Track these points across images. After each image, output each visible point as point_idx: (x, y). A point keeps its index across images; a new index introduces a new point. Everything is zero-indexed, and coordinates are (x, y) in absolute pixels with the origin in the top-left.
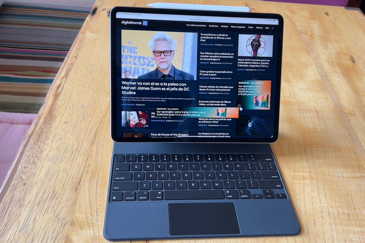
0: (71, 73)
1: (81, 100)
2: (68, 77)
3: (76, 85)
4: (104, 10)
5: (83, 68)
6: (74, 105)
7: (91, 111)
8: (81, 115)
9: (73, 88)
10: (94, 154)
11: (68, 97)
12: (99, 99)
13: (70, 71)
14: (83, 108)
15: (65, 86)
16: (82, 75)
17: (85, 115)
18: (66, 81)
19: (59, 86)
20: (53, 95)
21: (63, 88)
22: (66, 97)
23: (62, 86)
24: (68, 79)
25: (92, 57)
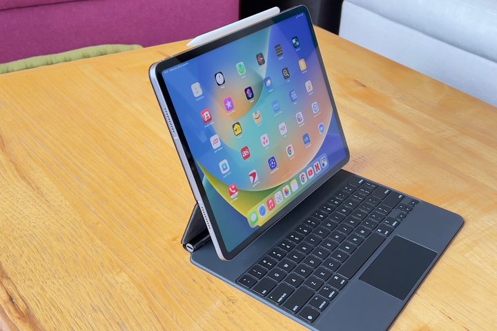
1: (83, 301)
2: (9, 276)
3: (43, 282)
5: (17, 248)
6: (79, 314)
7: (120, 309)
8: (111, 325)
9: (42, 289)
11: (52, 308)
12: (109, 283)
14: (101, 312)
15: (22, 293)
16: (29, 260)
17: (118, 321)
18: (14, 284)
19: (11, 300)
20: (19, 318)
21: (21, 298)
22: (48, 309)
23: (16, 296)
24: (13, 279)
25: (11, 223)
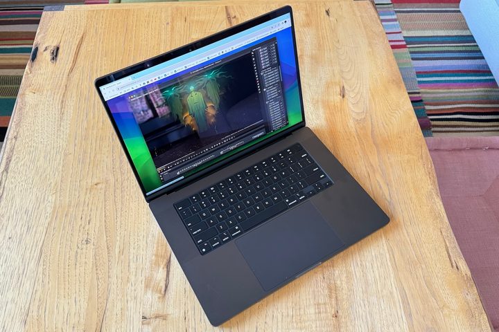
0: (12, 165)
4: (46, 49)
10: (41, 276)
13: (10, 161)
